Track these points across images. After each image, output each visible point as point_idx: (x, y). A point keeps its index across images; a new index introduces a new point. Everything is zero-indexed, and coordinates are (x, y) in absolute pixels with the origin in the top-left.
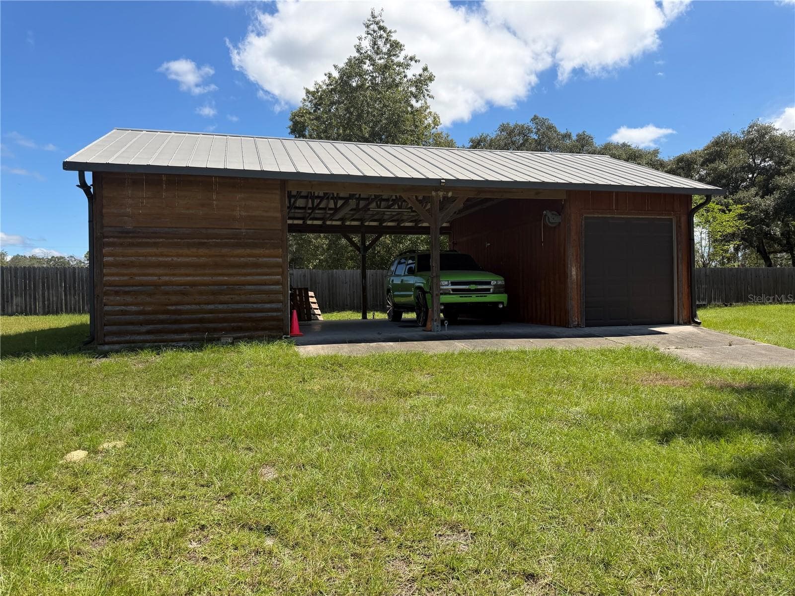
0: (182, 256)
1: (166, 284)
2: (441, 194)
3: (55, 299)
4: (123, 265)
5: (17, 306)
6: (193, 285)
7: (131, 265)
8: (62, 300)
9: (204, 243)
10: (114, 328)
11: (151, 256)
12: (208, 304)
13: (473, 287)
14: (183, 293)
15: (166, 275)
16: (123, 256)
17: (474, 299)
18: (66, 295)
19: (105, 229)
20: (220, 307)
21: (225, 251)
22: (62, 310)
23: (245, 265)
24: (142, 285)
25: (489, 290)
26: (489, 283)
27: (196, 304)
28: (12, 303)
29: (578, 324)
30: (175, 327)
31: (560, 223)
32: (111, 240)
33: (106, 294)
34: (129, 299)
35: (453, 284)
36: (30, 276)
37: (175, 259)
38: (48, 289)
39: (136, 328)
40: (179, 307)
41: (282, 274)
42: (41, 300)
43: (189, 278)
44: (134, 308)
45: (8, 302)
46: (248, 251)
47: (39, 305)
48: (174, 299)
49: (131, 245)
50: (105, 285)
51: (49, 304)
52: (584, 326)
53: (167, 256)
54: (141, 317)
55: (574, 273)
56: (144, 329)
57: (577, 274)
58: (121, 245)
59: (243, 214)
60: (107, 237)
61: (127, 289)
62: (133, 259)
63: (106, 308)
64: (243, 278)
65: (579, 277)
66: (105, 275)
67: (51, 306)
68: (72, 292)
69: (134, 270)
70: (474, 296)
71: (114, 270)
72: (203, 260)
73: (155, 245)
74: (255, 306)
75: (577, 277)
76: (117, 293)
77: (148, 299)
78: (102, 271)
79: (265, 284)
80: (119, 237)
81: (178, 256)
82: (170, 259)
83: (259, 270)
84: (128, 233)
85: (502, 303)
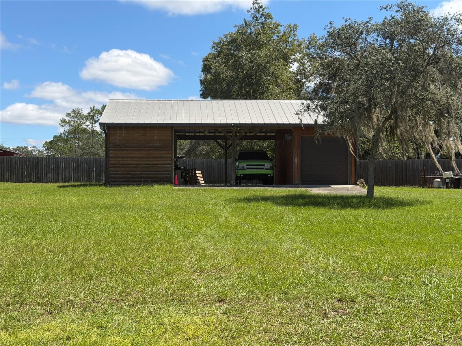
0: (136, 154)
1: (130, 164)
2: (236, 128)
3: (68, 175)
4: (116, 157)
5: (49, 178)
6: (139, 164)
7: (119, 157)
8: (71, 175)
9: (144, 149)
10: (113, 179)
11: (125, 154)
12: (145, 171)
13: (256, 167)
14: (136, 168)
15: (130, 161)
16: (116, 154)
17: (256, 172)
18: (73, 173)
19: (110, 145)
20: (149, 173)
21: (150, 152)
22: (71, 181)
23: (158, 157)
24: (122, 164)
25: (264, 168)
26: (264, 165)
27: (140, 172)
28: (47, 176)
29: (298, 183)
30: (133, 179)
31: (292, 139)
32: (112, 148)
33: (110, 167)
34: (118, 169)
35: (247, 165)
36: (56, 162)
37: (133, 155)
38: (65, 169)
39: (120, 180)
40: (134, 173)
41: (171, 161)
42: (61, 175)
43: (138, 162)
44: (119, 172)
45: (45, 176)
46: (159, 152)
47: (60, 178)
48: (133, 169)
49: (119, 150)
50: (110, 164)
51: (65, 177)
52: (301, 184)
53: (130, 154)
54: (122, 176)
55: (296, 161)
56: (122, 180)
57: (297, 161)
58: (116, 150)
59: (157, 138)
60: (111, 147)
61: (117, 166)
62: (120, 155)
63: (110, 172)
64: (157, 162)
65: (299, 163)
66: (110, 161)
67: (66, 178)
68: (77, 171)
69: (120, 159)
70: (256, 171)
71: (113, 159)
72: (143, 155)
73: (127, 150)
74: (161, 173)
75: (298, 163)
76: (114, 167)
77: (124, 170)
78: (109, 160)
79: (165, 165)
80: (115, 147)
81: (134, 154)
82: (131, 155)
83: (163, 159)
84: (117, 146)
85: (270, 174)
